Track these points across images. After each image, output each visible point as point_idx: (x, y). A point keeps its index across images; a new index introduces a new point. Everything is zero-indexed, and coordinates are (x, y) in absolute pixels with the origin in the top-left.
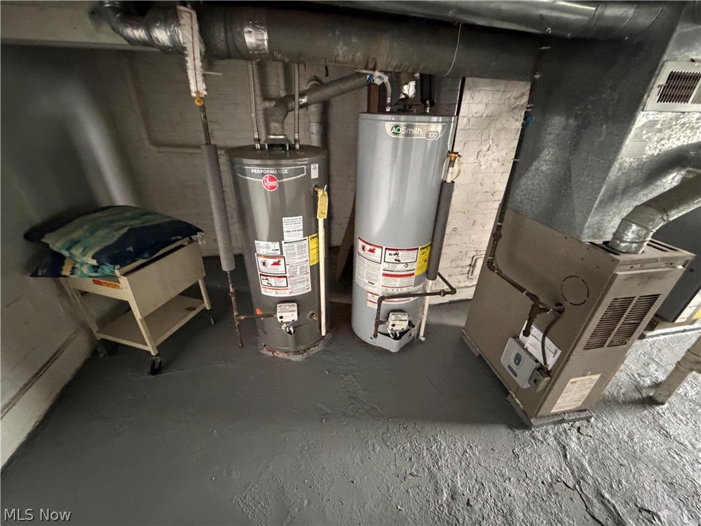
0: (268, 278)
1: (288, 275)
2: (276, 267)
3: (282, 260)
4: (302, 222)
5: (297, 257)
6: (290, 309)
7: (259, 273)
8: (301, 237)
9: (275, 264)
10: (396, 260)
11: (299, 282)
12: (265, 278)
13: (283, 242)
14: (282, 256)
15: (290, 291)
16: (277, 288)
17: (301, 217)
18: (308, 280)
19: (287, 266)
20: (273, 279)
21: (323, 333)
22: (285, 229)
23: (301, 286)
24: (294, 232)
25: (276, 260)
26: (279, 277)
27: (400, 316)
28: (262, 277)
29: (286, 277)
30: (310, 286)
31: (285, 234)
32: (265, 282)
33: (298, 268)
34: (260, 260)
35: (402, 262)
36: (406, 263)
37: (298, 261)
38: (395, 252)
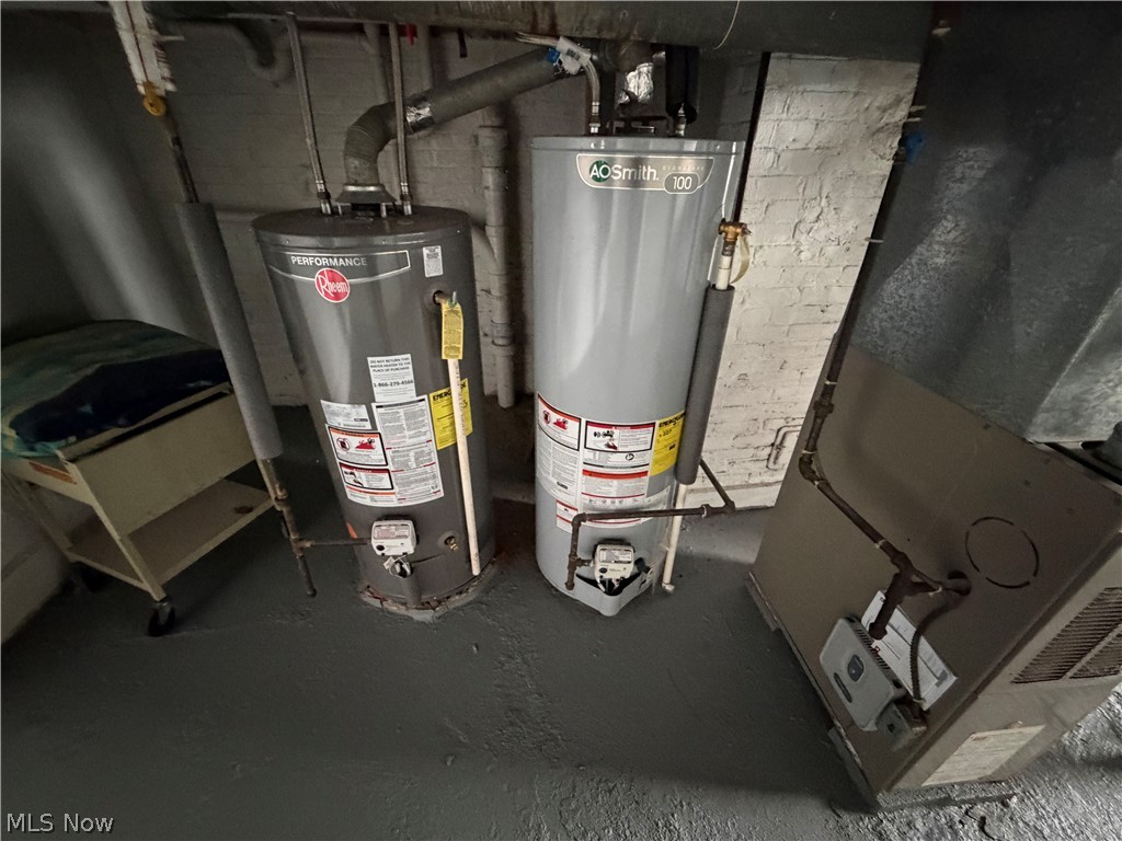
0: (354, 471)
1: (391, 467)
2: (365, 452)
3: (377, 440)
4: (410, 366)
5: (407, 433)
6: (397, 533)
7: (338, 461)
8: (411, 394)
9: (362, 446)
10: (609, 446)
11: (416, 481)
12: (349, 471)
13: (374, 405)
14: (374, 431)
15: (399, 496)
16: (374, 491)
17: (409, 356)
18: (434, 477)
19: (387, 451)
20: (363, 474)
21: (476, 571)
22: (375, 381)
23: (421, 488)
24: (396, 387)
25: (365, 440)
26: (374, 471)
27: (617, 553)
28: (344, 469)
29: (388, 471)
30: (441, 487)
31: (376, 390)
32: (349, 479)
33: (412, 454)
34: (335, 436)
35: (620, 449)
36: (630, 453)
37: (409, 441)
38: (605, 430)
